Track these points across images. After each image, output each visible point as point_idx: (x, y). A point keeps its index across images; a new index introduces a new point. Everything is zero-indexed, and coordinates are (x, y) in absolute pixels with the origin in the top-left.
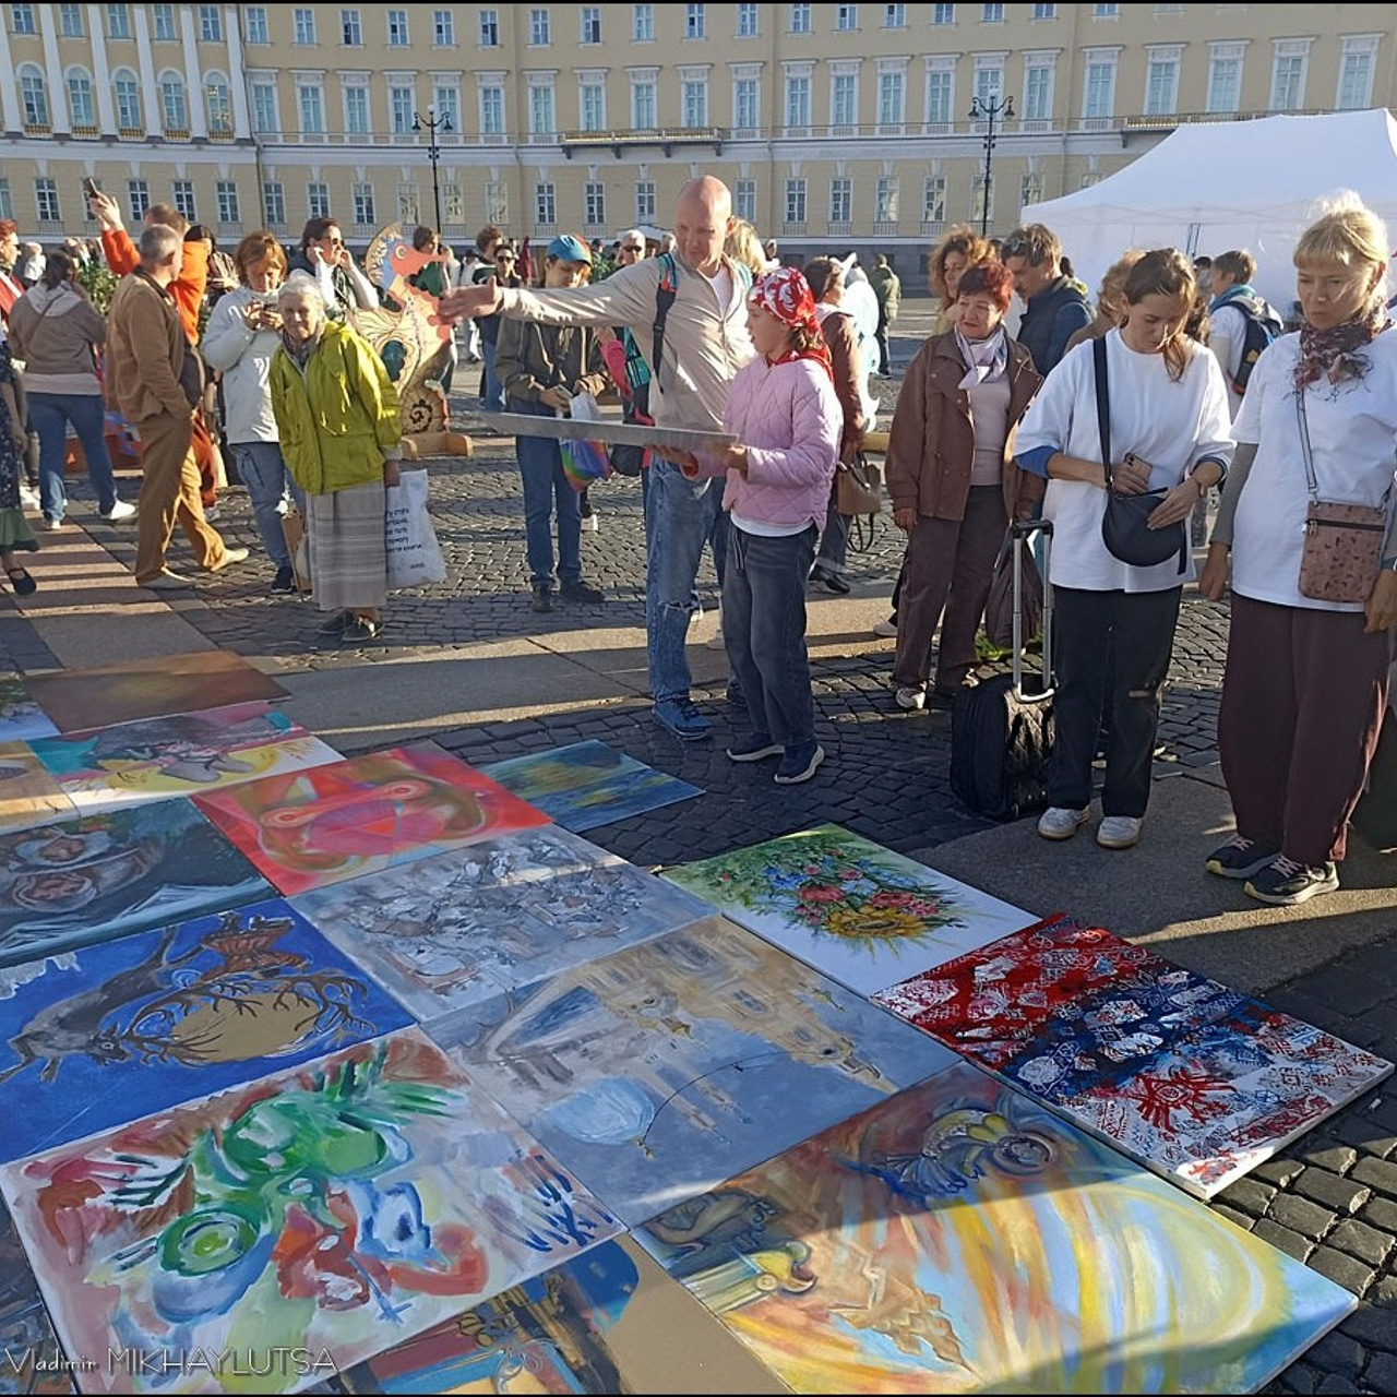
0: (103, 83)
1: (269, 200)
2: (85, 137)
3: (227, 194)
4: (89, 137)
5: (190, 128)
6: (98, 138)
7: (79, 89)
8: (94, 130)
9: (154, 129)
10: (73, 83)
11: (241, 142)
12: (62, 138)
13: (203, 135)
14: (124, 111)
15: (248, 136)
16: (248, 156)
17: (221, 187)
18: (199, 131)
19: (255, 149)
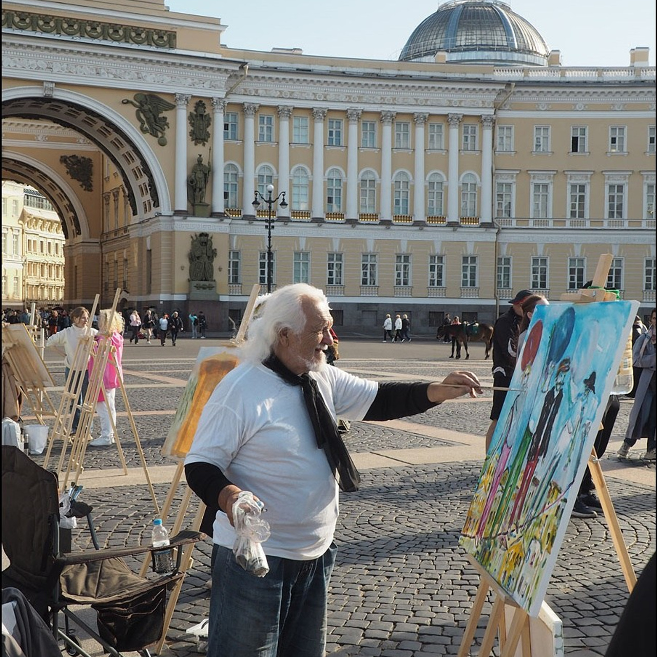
0: (387, 182)
1: (499, 269)
2: (369, 221)
3: (469, 265)
4: (371, 221)
5: (447, 215)
6: (378, 222)
7: (368, 186)
8: (375, 216)
9: (420, 216)
10: (364, 181)
11: (485, 225)
12: (352, 222)
13: (457, 221)
14: (397, 202)
15: (491, 221)
16: (489, 236)
17: (465, 259)
18: (453, 217)
19: (496, 231)
